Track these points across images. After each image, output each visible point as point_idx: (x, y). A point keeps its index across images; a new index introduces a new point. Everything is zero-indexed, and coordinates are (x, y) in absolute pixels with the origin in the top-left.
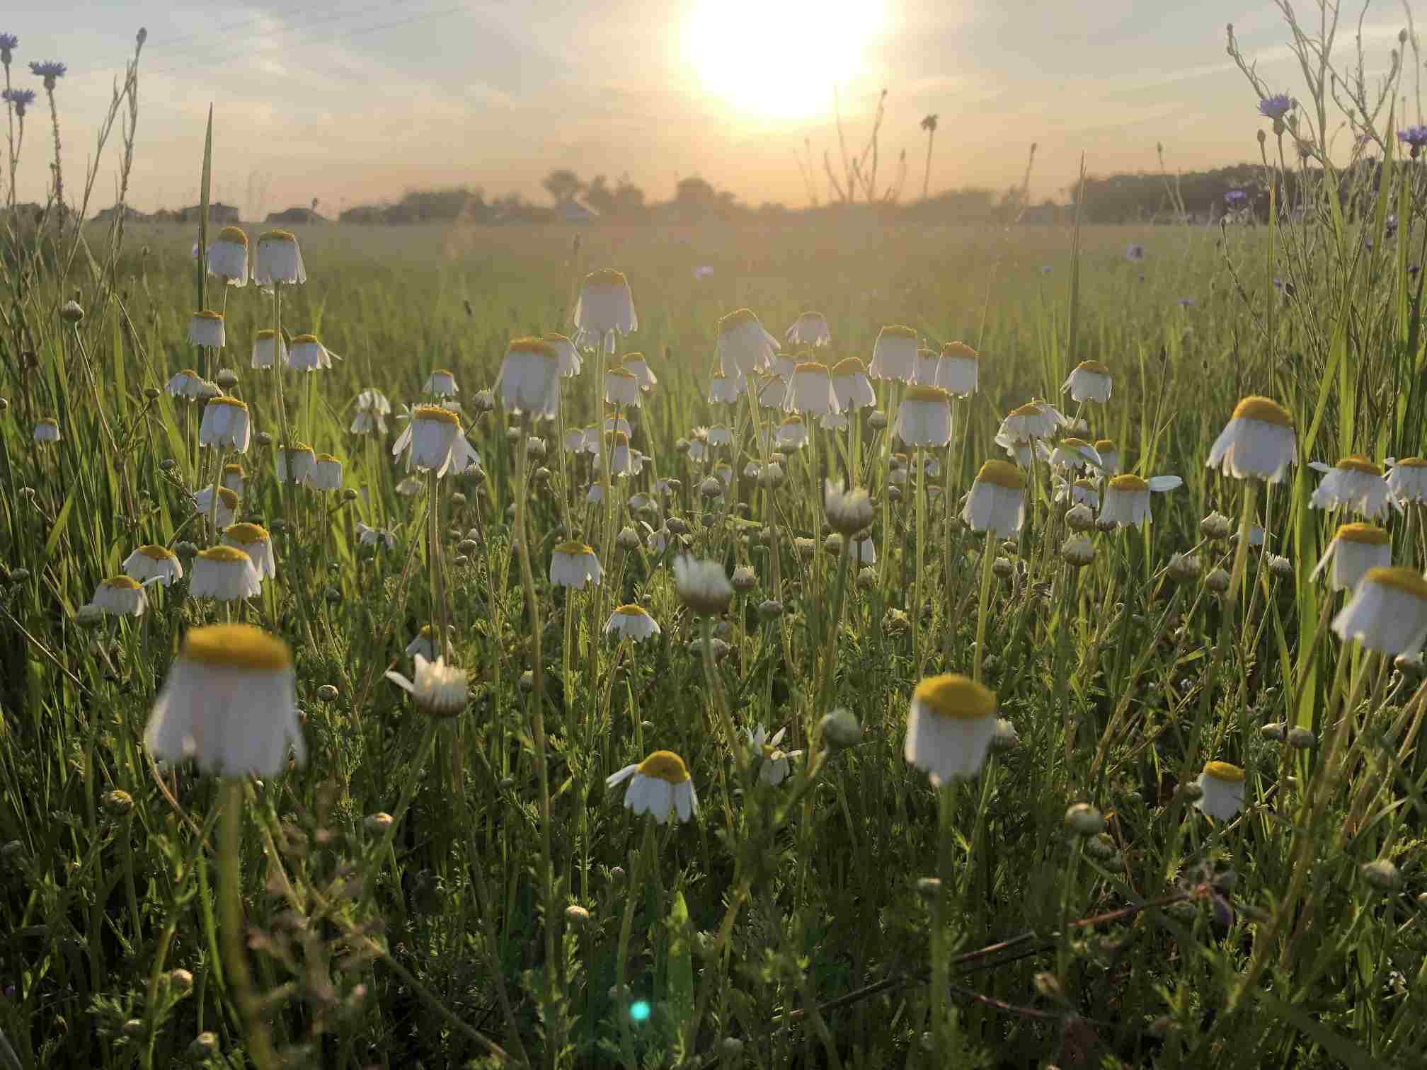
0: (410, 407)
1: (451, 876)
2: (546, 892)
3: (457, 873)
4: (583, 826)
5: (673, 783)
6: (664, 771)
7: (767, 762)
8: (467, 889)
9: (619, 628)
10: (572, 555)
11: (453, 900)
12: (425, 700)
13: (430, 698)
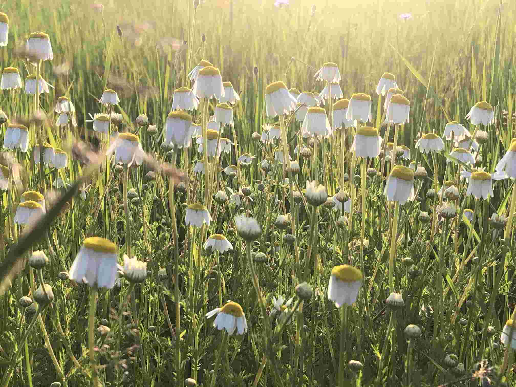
5: (236, 317)
6: (233, 311)
10: (197, 210)
12: (129, 274)
13: (131, 274)
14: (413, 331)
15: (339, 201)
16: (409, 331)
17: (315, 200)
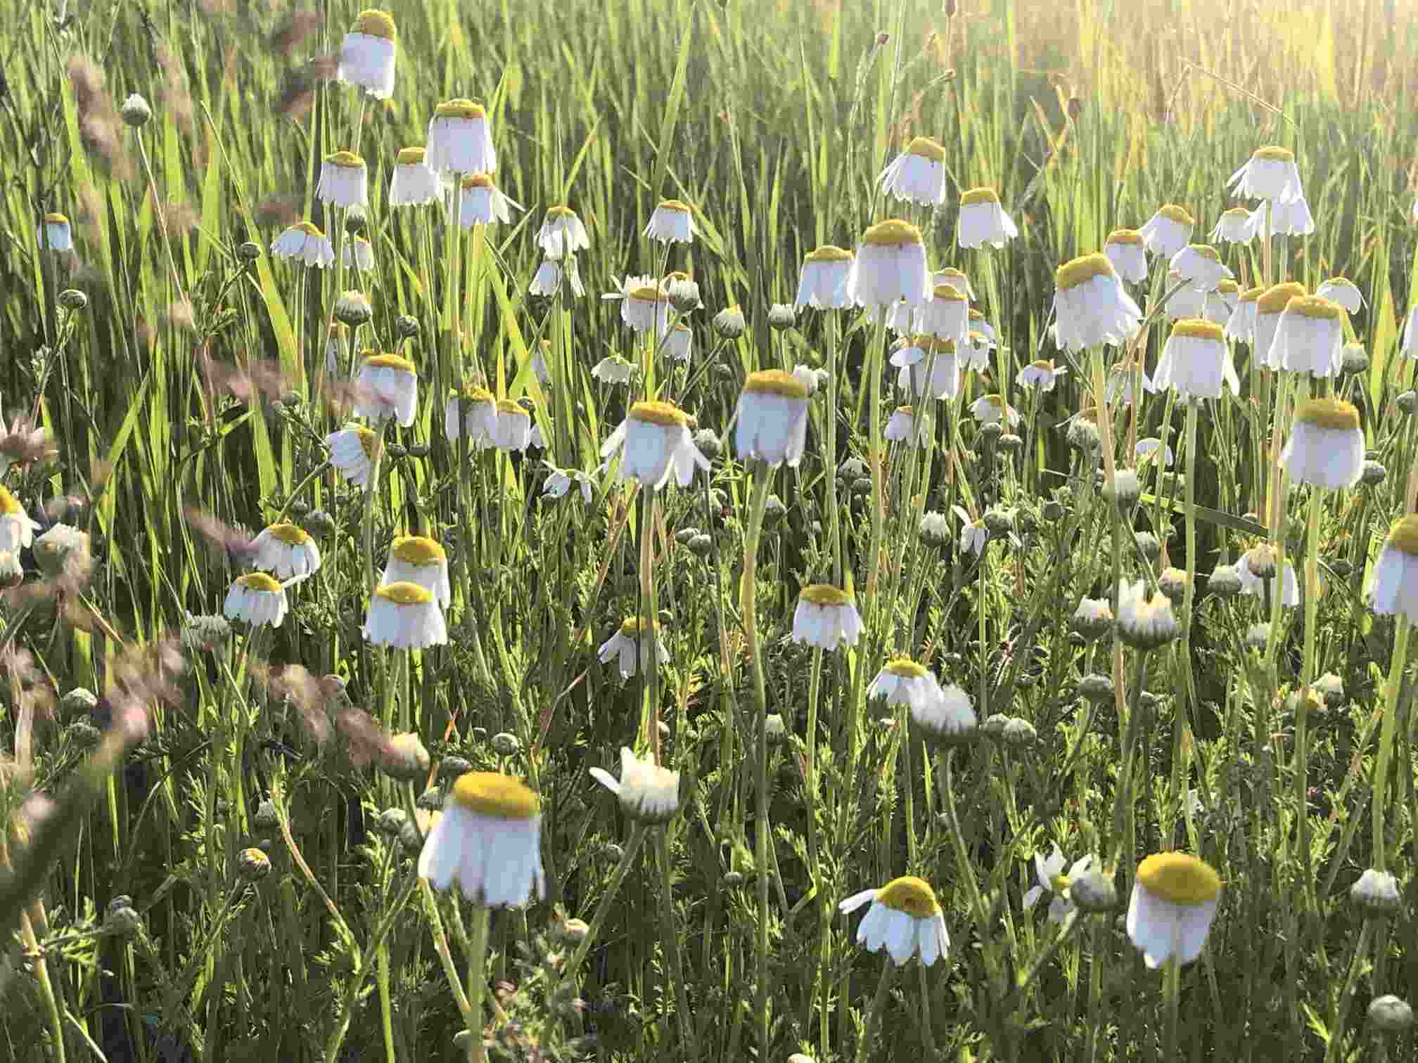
0: (623, 281)
1: (649, 999)
2: (761, 1031)
3: (659, 994)
4: (827, 951)
5: (918, 918)
6: (909, 901)
7: (1057, 898)
8: (672, 1018)
9: (885, 696)
10: (822, 605)
11: (650, 1033)
12: (632, 803)
13: (637, 801)
14: (1389, 1013)
15: (1255, 573)
16: (1378, 1012)
17: (1140, 635)
